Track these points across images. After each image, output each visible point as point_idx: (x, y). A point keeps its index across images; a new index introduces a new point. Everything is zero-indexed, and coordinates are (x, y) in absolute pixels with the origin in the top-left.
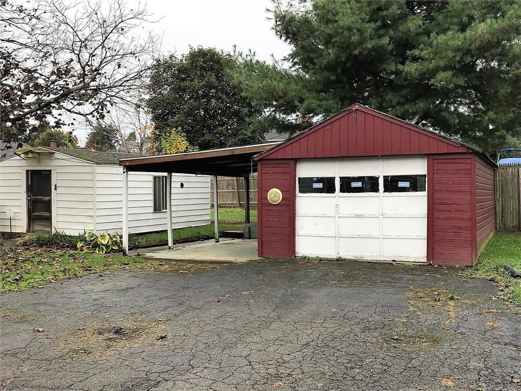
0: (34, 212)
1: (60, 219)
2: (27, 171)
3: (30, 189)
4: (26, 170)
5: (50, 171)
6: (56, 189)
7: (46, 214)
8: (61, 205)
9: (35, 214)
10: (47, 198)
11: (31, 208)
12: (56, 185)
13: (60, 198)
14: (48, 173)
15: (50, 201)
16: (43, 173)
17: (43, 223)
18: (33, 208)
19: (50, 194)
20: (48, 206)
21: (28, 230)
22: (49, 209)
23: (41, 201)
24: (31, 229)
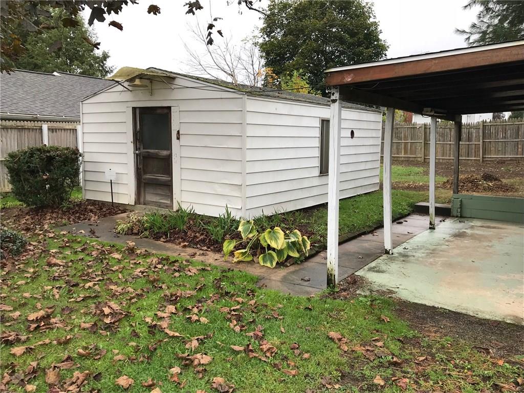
0: (145, 173)
1: (186, 186)
2: (134, 109)
3: (139, 138)
4: (133, 107)
5: (169, 108)
6: (178, 138)
7: (164, 178)
8: (187, 164)
9: (148, 176)
10: (165, 153)
11: (141, 167)
12: (178, 132)
13: (185, 153)
14: (166, 111)
15: (170, 156)
16: (159, 111)
17: (160, 192)
18: (143, 168)
19: (169, 147)
20: (166, 165)
21: (138, 201)
22: (168, 170)
23: (156, 157)
24: (142, 200)
